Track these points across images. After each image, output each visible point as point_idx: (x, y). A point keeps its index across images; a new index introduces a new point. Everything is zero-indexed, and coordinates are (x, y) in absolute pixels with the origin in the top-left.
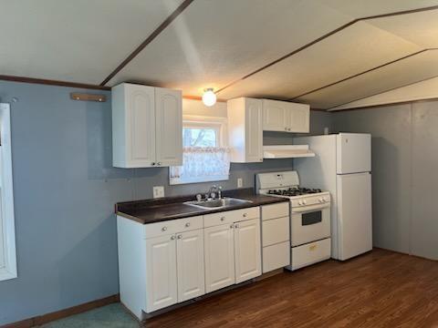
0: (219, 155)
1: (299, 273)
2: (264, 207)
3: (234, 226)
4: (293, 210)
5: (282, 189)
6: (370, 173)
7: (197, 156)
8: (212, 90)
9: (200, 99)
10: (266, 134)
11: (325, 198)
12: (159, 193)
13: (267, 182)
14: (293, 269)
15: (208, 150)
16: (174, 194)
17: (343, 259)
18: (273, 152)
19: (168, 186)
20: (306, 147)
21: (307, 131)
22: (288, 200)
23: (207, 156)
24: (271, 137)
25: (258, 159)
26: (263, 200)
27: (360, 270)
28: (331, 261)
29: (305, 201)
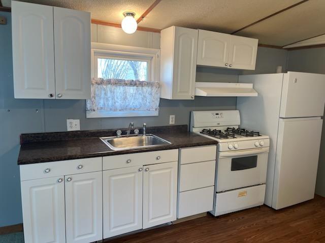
0: (146, 89)
1: (223, 220)
2: (184, 151)
4: (221, 154)
5: (218, 129)
6: (322, 118)
7: (120, 90)
8: (132, 15)
9: (119, 26)
10: (200, 69)
11: (262, 143)
12: (74, 125)
13: (202, 120)
14: (215, 215)
15: (132, 83)
16: (92, 128)
18: (206, 90)
19: (84, 120)
20: (250, 86)
22: (216, 143)
23: (131, 90)
24: (204, 73)
25: (189, 96)
27: (293, 225)
28: (264, 209)
29: (236, 146)
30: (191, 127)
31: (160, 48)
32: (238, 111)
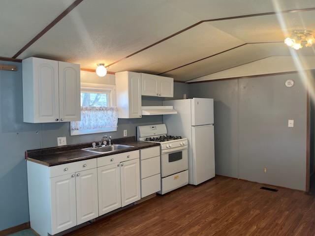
0: (109, 112)
1: (167, 196)
2: (143, 151)
3: (121, 164)
4: (163, 151)
5: (155, 137)
6: (213, 125)
7: (92, 113)
8: (103, 65)
9: (94, 71)
10: (144, 98)
11: (184, 143)
12: (62, 142)
13: (145, 132)
14: (163, 194)
15: (101, 109)
16: (74, 143)
17: (196, 185)
18: (148, 111)
19: (69, 137)
20: (171, 107)
21: (172, 96)
22: (159, 145)
23: (100, 114)
24: (147, 100)
25: (138, 116)
26: (142, 145)
27: (208, 191)
28: (189, 186)
29: (171, 145)
30: (138, 137)
31: (115, 85)
32: (164, 125)
